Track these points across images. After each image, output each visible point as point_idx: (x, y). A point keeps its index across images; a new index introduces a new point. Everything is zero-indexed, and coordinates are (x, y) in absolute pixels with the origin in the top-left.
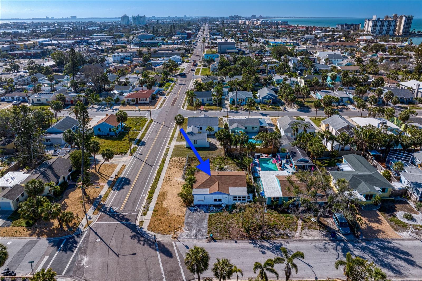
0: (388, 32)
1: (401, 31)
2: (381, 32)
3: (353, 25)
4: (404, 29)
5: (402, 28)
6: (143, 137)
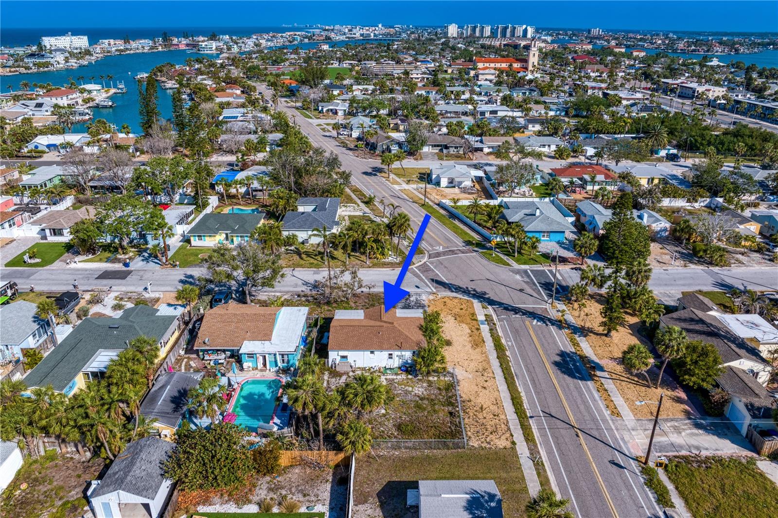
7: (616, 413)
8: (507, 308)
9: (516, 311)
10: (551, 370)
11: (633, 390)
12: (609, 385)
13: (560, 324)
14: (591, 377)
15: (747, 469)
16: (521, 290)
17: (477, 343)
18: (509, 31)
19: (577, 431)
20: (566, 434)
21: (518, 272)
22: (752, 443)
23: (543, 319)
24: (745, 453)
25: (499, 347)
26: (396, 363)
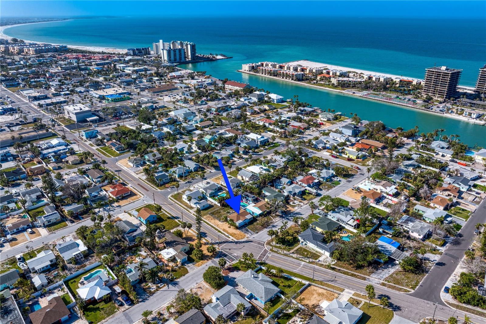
0: (180, 58)
1: (190, 57)
2: (175, 60)
3: (143, 49)
4: (191, 54)
5: (190, 54)
6: (171, 215)
9: (225, 242)
10: (206, 232)
12: (194, 234)
13: (213, 244)
16: (230, 249)
17: (224, 230)
23: (217, 243)
25: (220, 232)
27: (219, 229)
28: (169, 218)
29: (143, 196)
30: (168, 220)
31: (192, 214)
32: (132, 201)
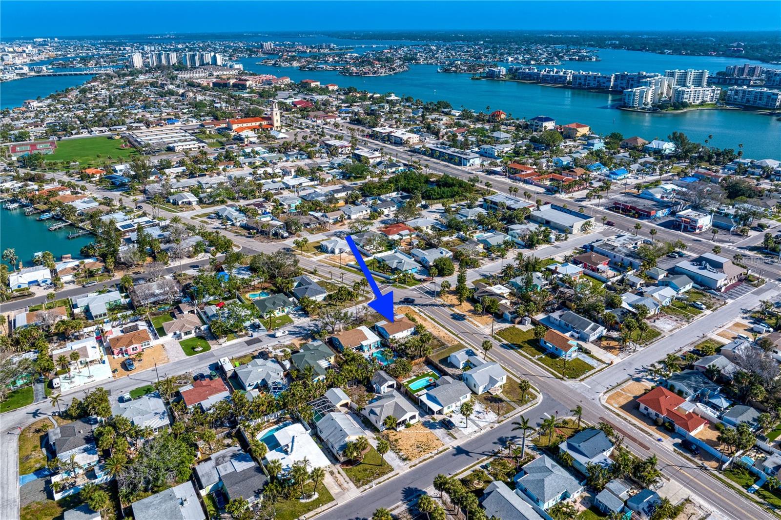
6: (519, 353)
7: (477, 326)
8: (423, 305)
9: (426, 305)
10: (452, 320)
11: (478, 318)
12: (470, 319)
13: (443, 305)
14: (465, 319)
15: (514, 328)
16: (421, 297)
18: (197, 58)
19: (472, 334)
20: (469, 335)
21: (413, 290)
22: (512, 322)
23: (437, 305)
24: (512, 325)
25: (432, 319)
26: (409, 333)
27: (433, 322)
28: (520, 347)
29: (603, 402)
30: (519, 343)
31: (480, 350)
32: (618, 390)
